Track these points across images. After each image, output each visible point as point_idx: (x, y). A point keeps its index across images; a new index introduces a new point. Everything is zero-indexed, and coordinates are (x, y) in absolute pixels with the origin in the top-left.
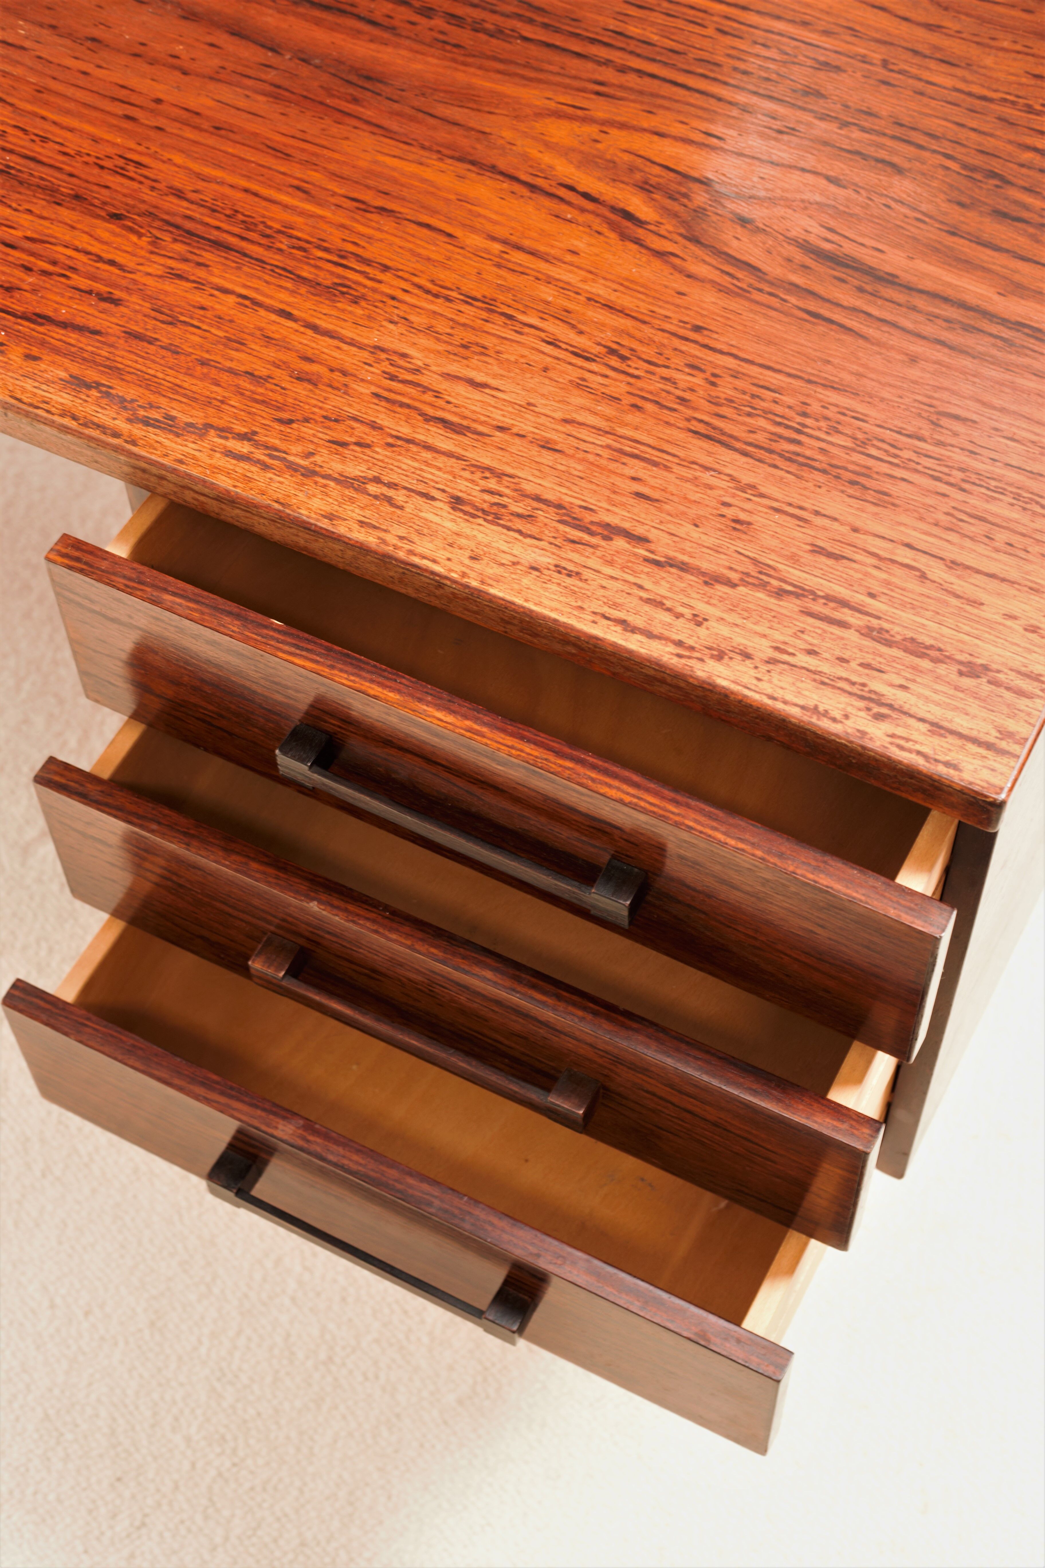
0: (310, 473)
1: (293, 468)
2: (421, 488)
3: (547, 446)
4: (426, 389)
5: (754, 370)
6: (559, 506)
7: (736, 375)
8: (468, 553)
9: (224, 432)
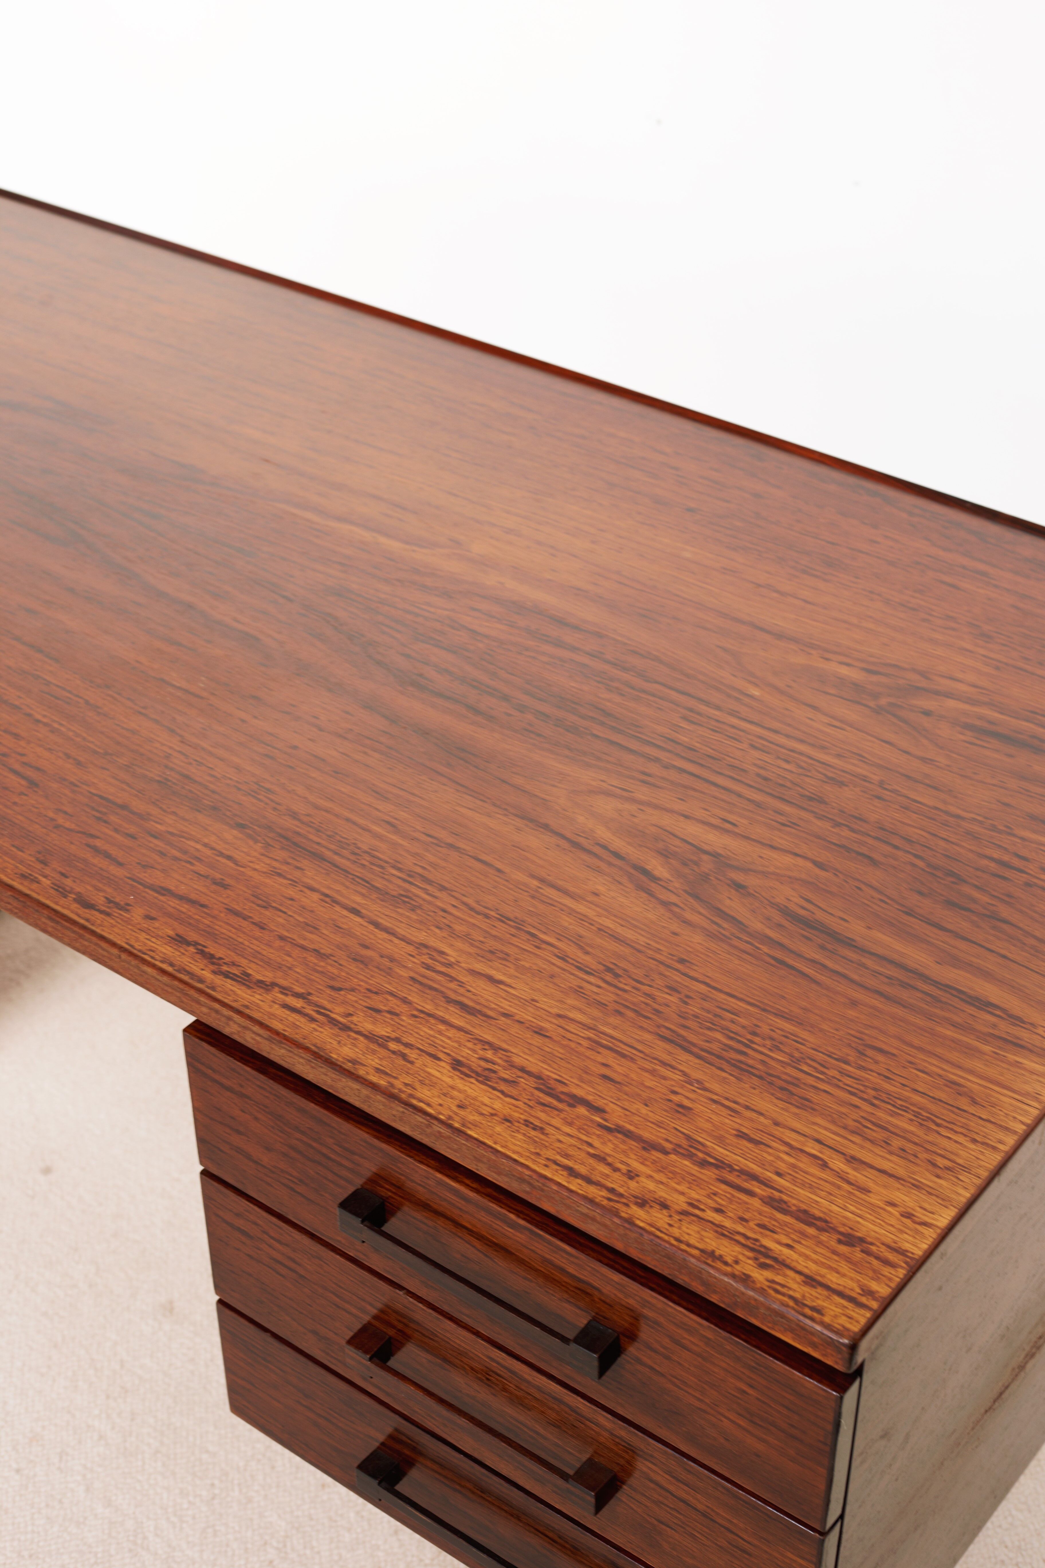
0: (345, 1028)
1: (333, 1022)
2: (431, 1050)
3: (539, 1032)
4: (452, 979)
5: (721, 997)
6: (538, 1077)
7: (705, 998)
8: (456, 1102)
9: (285, 990)
